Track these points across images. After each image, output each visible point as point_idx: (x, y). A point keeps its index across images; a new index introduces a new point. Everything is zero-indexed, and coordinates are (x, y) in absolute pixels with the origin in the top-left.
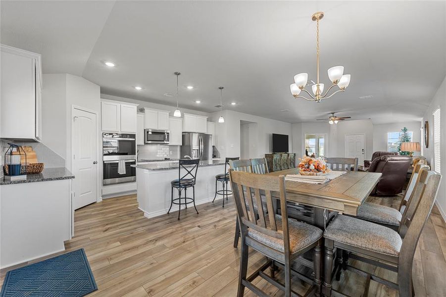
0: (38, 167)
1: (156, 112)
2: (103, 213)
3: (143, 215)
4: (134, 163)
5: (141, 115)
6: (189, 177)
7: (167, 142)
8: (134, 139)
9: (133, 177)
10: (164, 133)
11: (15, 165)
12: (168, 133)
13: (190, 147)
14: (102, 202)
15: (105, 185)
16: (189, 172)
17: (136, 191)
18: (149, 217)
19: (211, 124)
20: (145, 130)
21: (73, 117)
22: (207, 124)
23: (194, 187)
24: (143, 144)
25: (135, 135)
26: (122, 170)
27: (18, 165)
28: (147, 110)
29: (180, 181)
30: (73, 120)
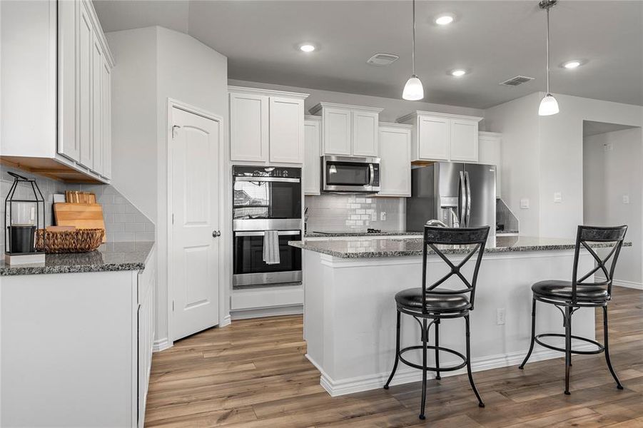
0: (85, 236)
1: (348, 112)
2: (226, 359)
3: (318, 383)
4: (298, 238)
5: (314, 122)
6: (454, 284)
7: (375, 189)
8: (298, 181)
9: (297, 272)
10: (367, 165)
11: (21, 228)
12: (376, 166)
13: (432, 199)
14: (230, 327)
15: (236, 287)
16: (455, 270)
17: (300, 306)
18: (335, 392)
19: (490, 139)
20: (322, 158)
21: (170, 127)
22: (479, 140)
23: (467, 318)
24: (318, 192)
25: (299, 170)
26: (272, 254)
27: (28, 228)
28: (326, 110)
29: (424, 297)
30: (170, 134)
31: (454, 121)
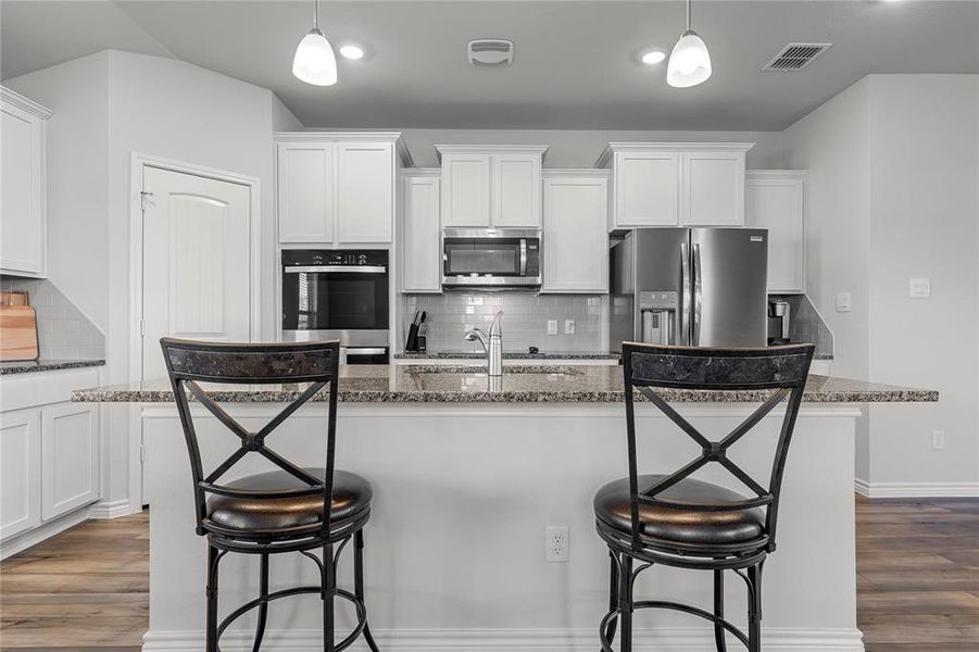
1: (485, 156)
4: (383, 360)
7: (532, 281)
12: (533, 242)
13: (632, 296)
20: (440, 233)
22: (747, 187)
24: (437, 288)
25: (386, 253)
31: (689, 155)
